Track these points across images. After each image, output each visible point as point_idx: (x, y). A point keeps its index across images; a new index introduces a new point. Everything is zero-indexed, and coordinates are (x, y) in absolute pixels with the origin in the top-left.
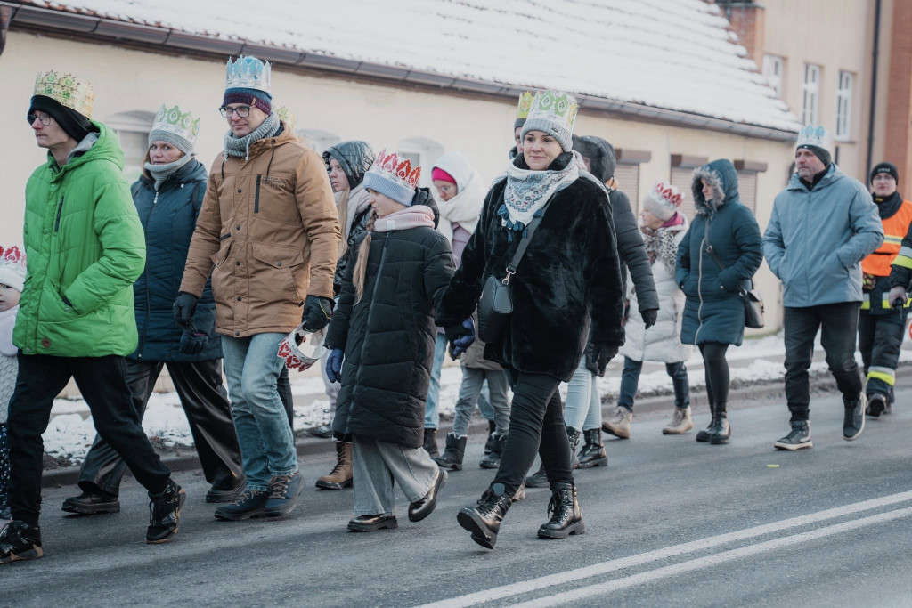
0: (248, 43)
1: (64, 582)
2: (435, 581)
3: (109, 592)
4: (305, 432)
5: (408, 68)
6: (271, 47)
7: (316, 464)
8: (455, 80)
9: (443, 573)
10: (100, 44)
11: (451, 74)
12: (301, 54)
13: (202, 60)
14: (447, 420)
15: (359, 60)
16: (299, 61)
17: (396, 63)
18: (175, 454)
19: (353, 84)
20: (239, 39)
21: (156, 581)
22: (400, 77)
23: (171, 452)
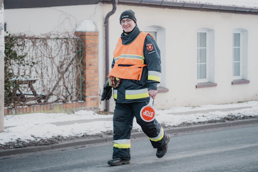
0: (186, 3)
1: (140, 166)
2: (255, 170)
3: (153, 170)
4: (207, 122)
5: (236, 7)
6: (193, 3)
7: (211, 132)
8: (252, 9)
9: (256, 167)
10: (142, 6)
11: (250, 7)
12: (202, 5)
13: (172, 9)
14: (253, 118)
15: (220, 5)
16: (201, 7)
17: (232, 5)
18: (168, 128)
19: (218, 13)
20: (183, 1)
21: (166, 167)
22: (233, 10)
23: (167, 128)
